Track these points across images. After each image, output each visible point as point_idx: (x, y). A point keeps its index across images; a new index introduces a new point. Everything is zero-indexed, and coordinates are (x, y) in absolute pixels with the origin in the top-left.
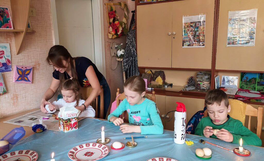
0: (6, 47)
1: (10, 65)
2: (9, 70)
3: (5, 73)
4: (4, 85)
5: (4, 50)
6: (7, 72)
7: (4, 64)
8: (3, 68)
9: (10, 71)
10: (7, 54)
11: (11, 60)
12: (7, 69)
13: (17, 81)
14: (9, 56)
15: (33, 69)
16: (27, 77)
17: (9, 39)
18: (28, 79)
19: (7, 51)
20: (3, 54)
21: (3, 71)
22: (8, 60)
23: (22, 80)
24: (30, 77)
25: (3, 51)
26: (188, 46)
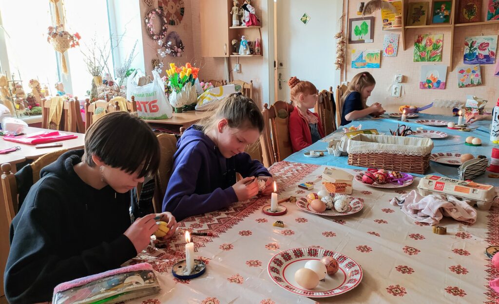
2: (490, 62)
3: (486, 65)
4: (480, 77)
5: (490, 42)
6: (488, 65)
7: (486, 57)
9: (492, 63)
10: (492, 47)
11: (496, 52)
12: (489, 61)
13: (497, 74)
14: (493, 49)
19: (493, 43)
20: (488, 46)
21: (483, 63)
22: (492, 53)
25: (488, 44)
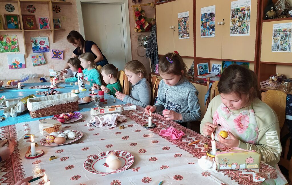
0: (46, 39)
1: (48, 48)
2: (48, 51)
3: (46, 53)
4: (44, 59)
6: (47, 53)
7: (44, 48)
8: (44, 50)
10: (47, 43)
11: (49, 46)
13: (53, 58)
14: (48, 44)
15: (64, 52)
16: (60, 56)
17: (48, 34)
18: (60, 57)
19: (46, 41)
20: (44, 42)
21: (44, 52)
22: (47, 46)
23: (56, 57)
24: (62, 56)
26: (182, 37)
